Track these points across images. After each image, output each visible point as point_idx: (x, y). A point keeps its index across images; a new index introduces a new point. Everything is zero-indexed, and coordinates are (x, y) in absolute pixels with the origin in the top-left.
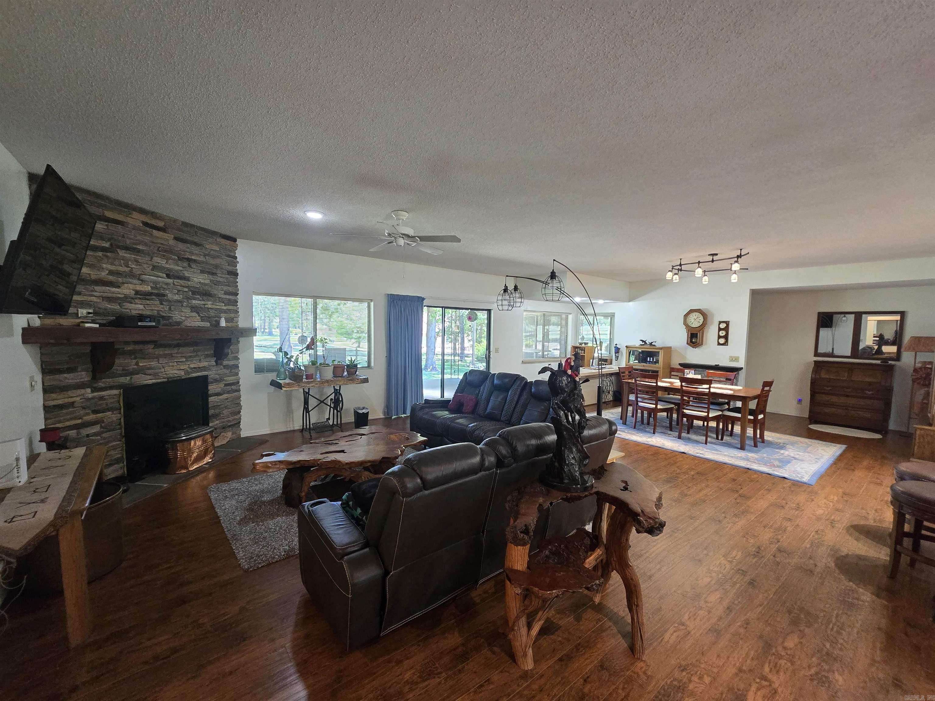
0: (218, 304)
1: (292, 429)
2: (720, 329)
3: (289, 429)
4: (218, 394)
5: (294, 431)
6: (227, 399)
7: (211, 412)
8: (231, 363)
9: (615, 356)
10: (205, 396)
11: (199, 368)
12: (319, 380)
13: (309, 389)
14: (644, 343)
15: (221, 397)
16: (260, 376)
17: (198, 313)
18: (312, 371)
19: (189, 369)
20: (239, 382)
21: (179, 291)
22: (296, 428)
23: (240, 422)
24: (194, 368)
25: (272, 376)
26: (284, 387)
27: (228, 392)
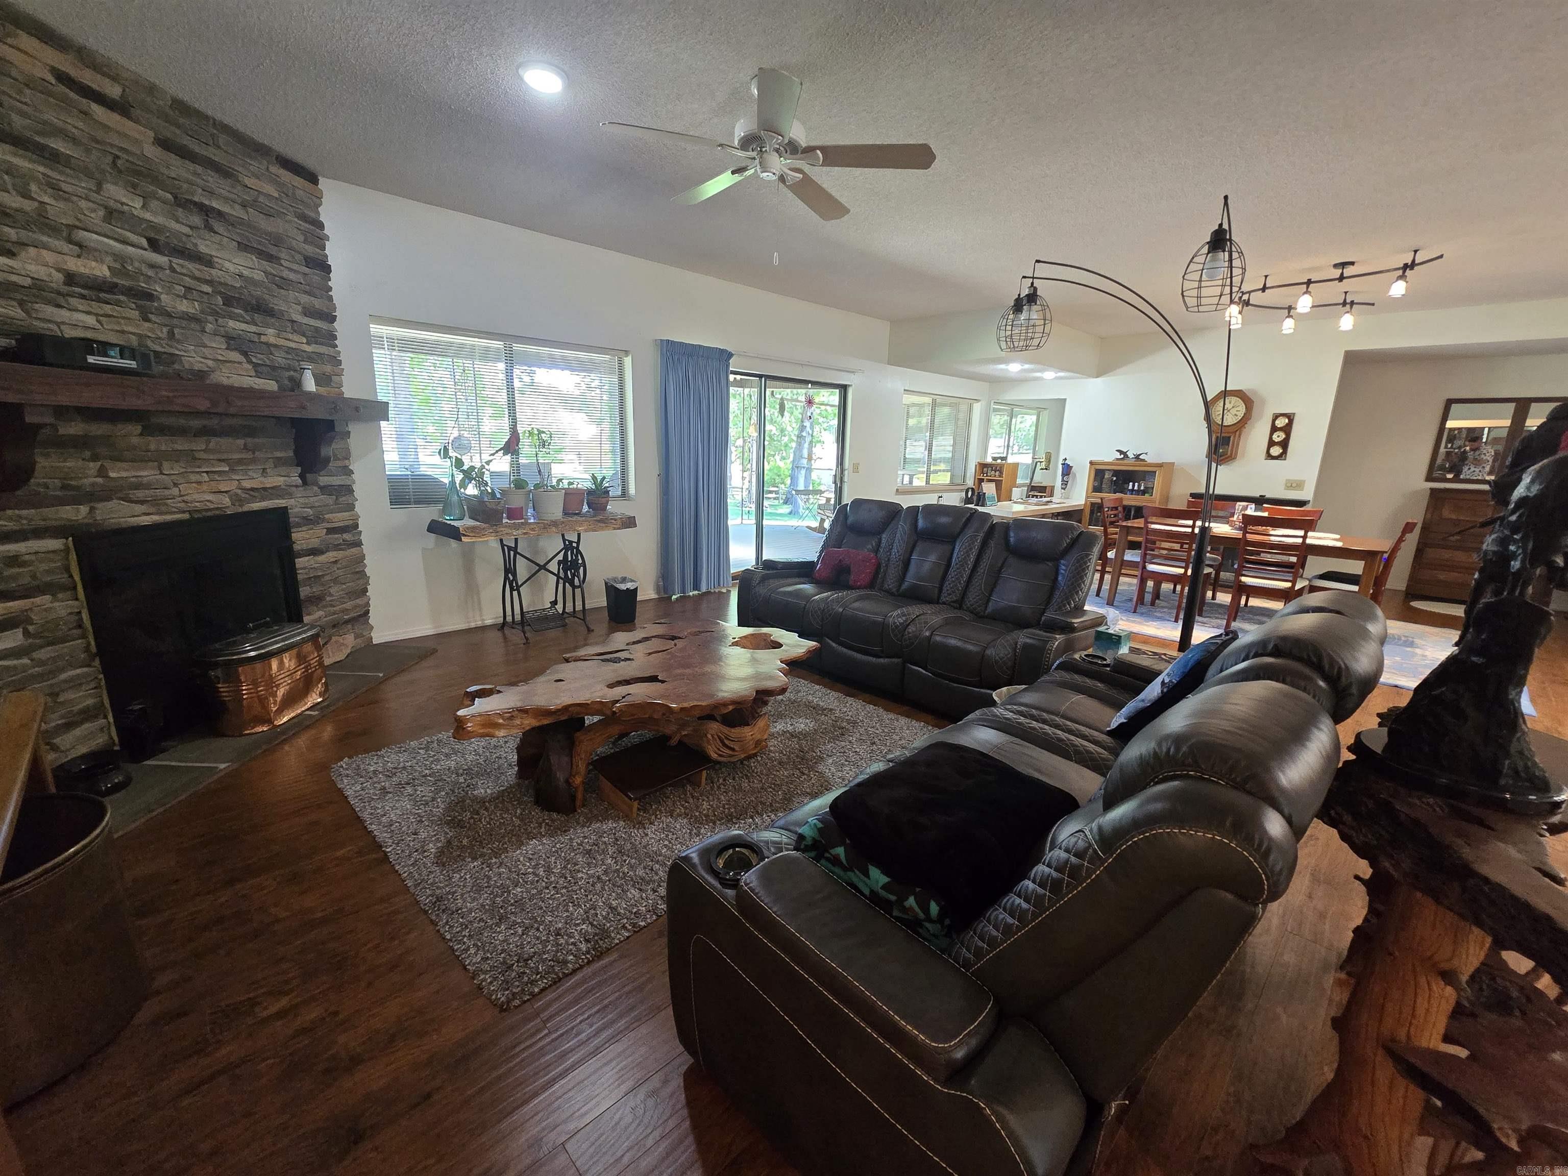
0: (290, 336)
1: (479, 623)
2: (1274, 429)
3: (473, 625)
4: (314, 552)
5: (484, 628)
6: (336, 562)
7: (304, 591)
8: (336, 481)
9: (1063, 480)
10: (287, 555)
11: (265, 489)
12: (532, 521)
13: (516, 540)
14: (1122, 456)
15: (322, 558)
16: (401, 515)
17: (245, 354)
18: (517, 501)
19: (239, 491)
20: (357, 526)
21: (188, 289)
22: (489, 622)
23: (368, 612)
24: (252, 489)
25: (430, 513)
26: (464, 535)
27: (337, 548)
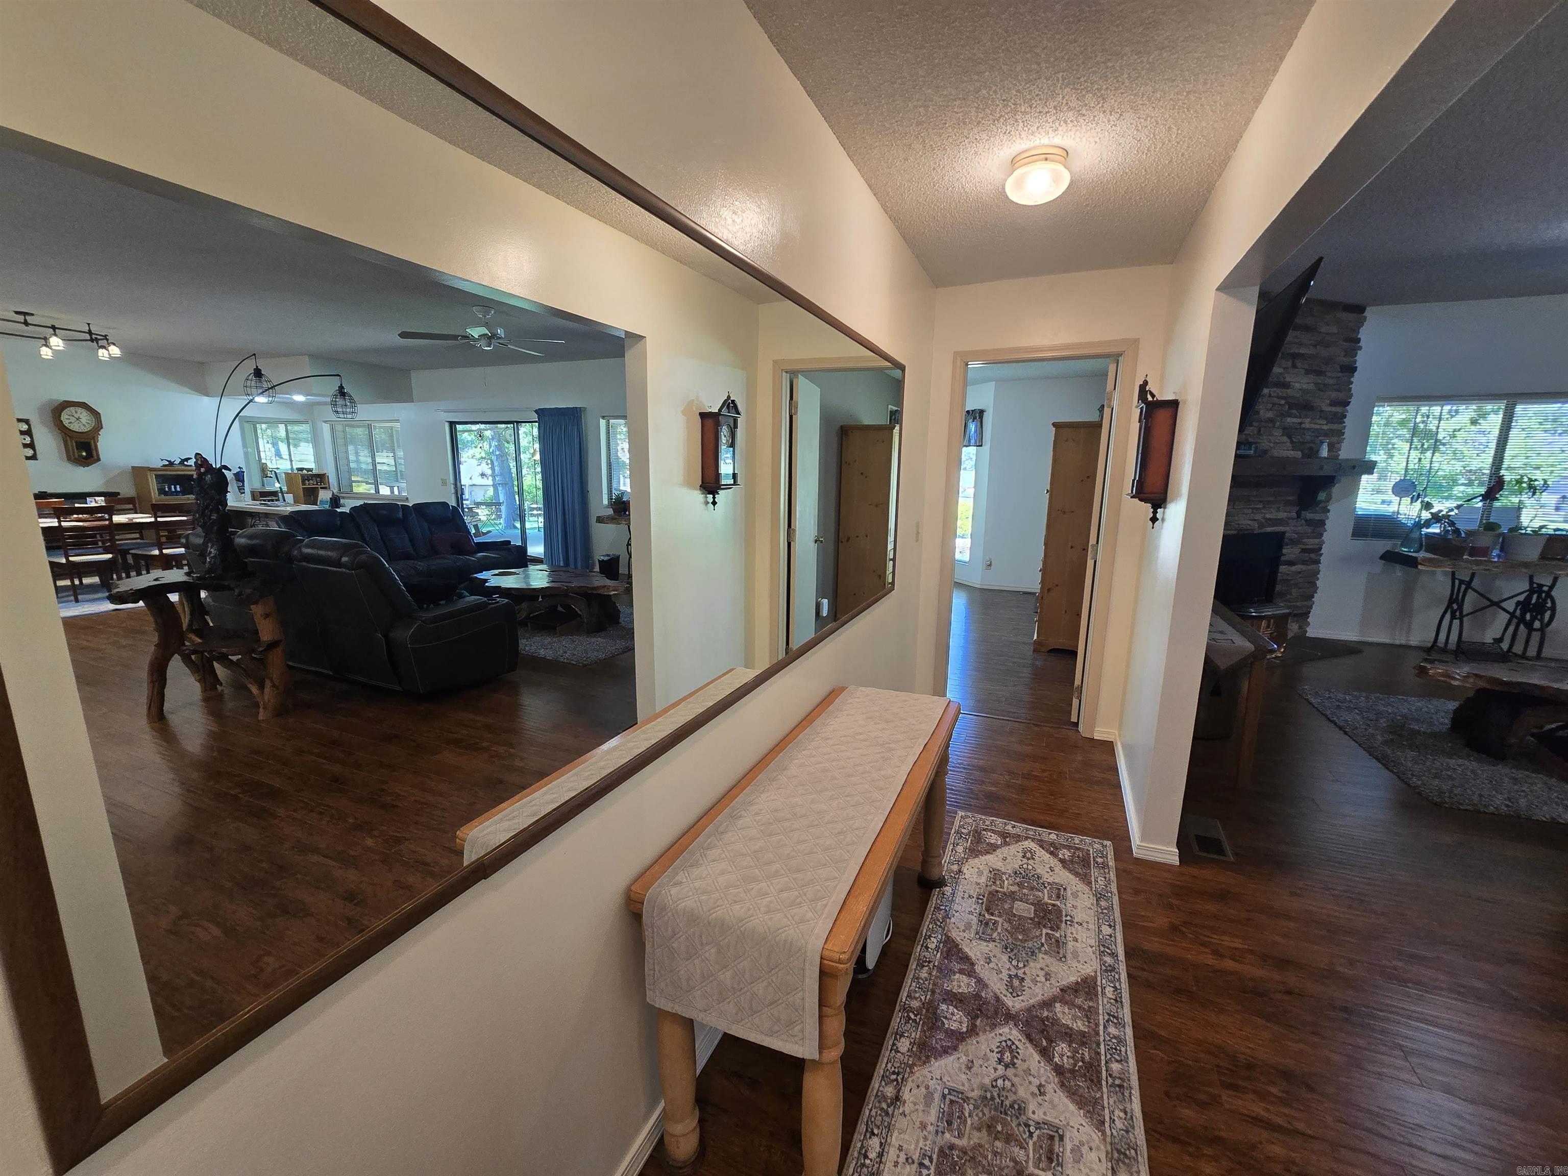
0: (1318, 421)
1: (1403, 642)
3: (1398, 642)
4: (1291, 563)
5: (1408, 647)
6: (1300, 573)
7: (1278, 588)
8: (1317, 517)
10: (1275, 561)
11: (1276, 519)
12: (1496, 560)
13: (1473, 575)
15: (1294, 568)
16: (1359, 544)
17: (1289, 437)
18: (1485, 540)
19: (1263, 521)
20: (1321, 549)
21: (1274, 404)
22: (1414, 642)
23: (1309, 612)
24: (1270, 519)
25: (1383, 546)
26: (1421, 564)
27: (1304, 563)
